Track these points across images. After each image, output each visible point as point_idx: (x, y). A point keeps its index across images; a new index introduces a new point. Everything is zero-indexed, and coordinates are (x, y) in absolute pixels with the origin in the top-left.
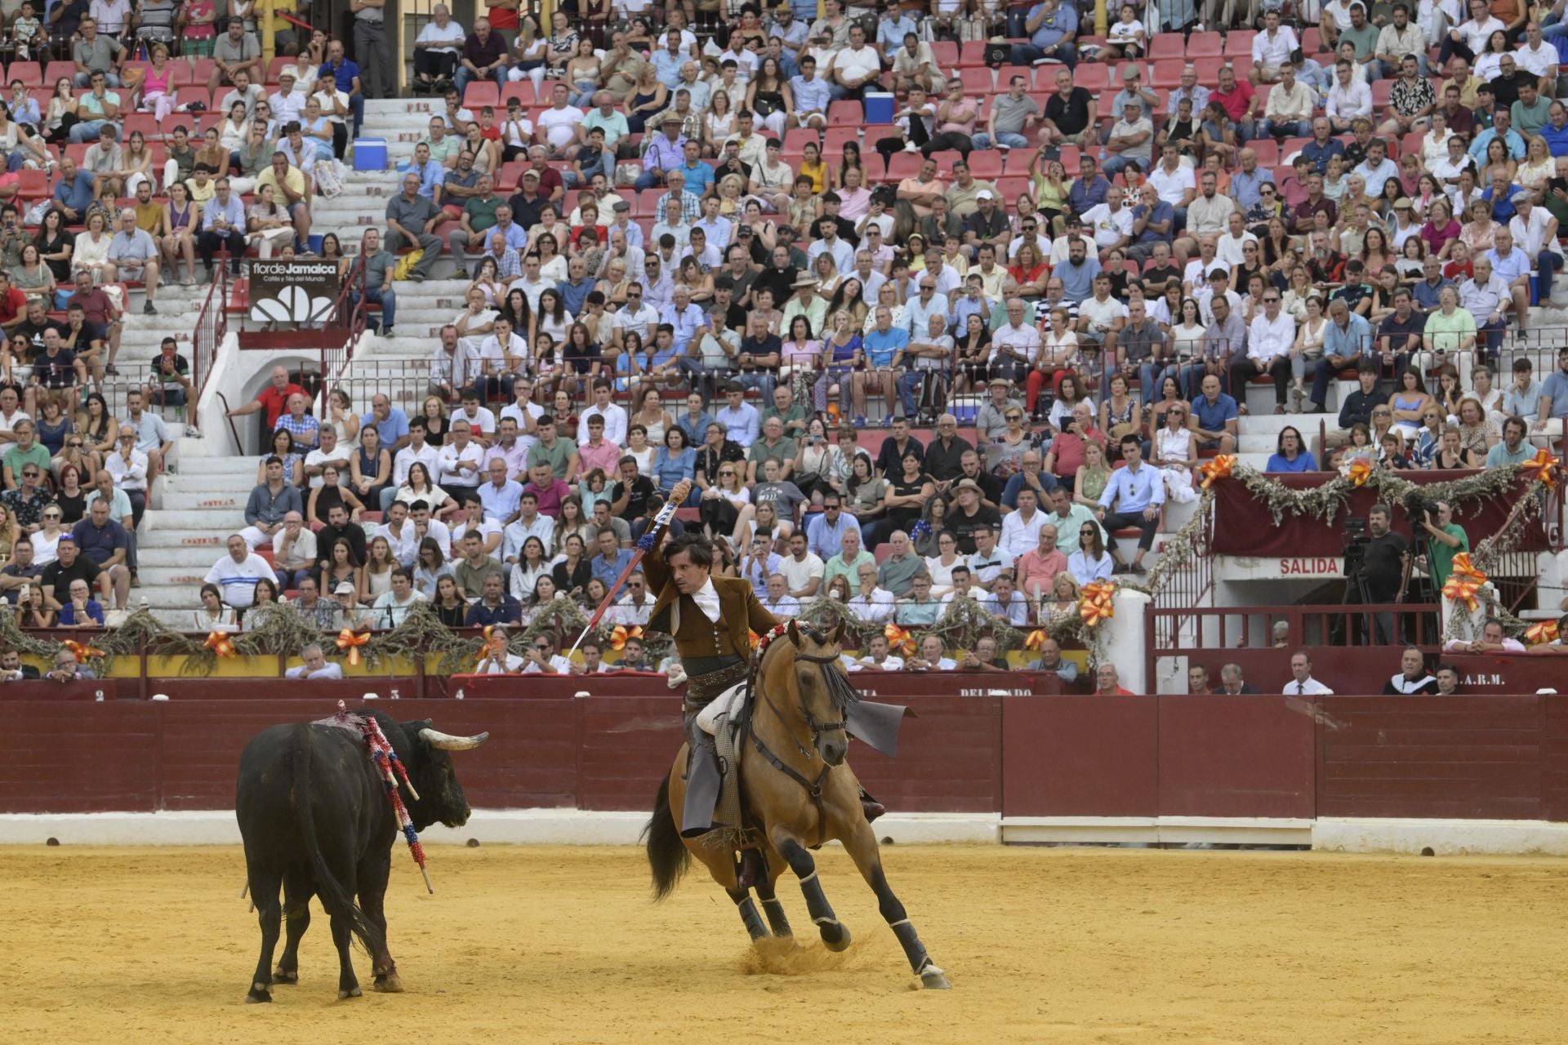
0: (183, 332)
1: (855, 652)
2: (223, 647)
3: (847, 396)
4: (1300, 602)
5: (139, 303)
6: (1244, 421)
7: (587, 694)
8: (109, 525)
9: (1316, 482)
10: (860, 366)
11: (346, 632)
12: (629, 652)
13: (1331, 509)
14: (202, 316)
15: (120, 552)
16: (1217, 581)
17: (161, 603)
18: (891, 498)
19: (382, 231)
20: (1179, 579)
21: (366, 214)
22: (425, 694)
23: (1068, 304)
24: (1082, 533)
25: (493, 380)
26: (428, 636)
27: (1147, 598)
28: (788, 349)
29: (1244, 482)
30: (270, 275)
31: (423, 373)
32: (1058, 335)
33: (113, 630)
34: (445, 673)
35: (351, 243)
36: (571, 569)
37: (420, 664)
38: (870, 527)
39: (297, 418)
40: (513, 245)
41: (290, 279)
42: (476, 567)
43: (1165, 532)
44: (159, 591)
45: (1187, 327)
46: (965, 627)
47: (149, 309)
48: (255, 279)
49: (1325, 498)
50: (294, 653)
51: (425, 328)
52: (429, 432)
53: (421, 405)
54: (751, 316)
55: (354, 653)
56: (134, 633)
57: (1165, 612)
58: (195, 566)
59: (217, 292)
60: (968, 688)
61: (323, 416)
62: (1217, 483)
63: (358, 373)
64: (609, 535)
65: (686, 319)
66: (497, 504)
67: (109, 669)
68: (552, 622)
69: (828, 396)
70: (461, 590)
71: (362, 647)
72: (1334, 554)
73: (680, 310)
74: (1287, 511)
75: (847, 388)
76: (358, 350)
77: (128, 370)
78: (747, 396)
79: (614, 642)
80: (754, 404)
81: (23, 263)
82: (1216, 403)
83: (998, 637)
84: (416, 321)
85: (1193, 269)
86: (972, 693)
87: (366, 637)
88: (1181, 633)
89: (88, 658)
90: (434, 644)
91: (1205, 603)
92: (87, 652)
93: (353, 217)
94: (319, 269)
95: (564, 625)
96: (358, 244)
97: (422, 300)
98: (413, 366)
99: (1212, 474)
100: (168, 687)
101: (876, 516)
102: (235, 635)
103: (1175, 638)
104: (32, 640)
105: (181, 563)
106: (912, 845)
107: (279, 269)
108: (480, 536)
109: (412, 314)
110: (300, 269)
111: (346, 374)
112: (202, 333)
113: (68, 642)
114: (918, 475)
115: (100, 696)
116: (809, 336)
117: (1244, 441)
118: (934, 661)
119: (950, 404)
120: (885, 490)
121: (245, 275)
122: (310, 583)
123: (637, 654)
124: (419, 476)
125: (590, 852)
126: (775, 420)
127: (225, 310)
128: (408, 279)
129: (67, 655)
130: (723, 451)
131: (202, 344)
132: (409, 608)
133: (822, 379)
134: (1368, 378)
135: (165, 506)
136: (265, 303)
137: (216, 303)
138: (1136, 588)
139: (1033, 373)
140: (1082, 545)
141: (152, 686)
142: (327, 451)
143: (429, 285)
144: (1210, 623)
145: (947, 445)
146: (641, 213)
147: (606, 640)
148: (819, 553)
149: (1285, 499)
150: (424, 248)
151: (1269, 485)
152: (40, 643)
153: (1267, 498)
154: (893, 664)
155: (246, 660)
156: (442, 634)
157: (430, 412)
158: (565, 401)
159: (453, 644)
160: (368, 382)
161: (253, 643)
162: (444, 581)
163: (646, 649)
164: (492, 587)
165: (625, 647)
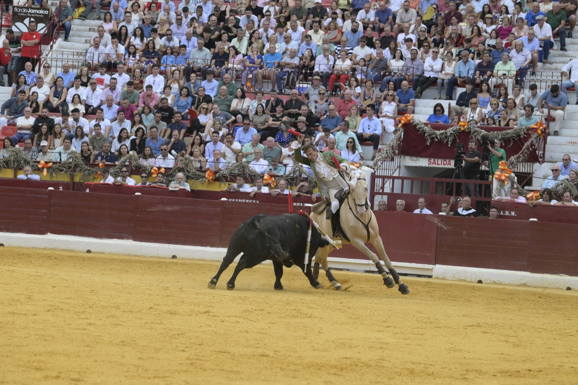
1: (251, 185)
3: (255, 80)
4: (435, 176)
6: (417, 101)
7: (140, 194)
9: (446, 128)
10: (261, 68)
11: (42, 162)
12: (158, 178)
13: (451, 139)
16: (401, 166)
18: (271, 121)
20: (387, 164)
22: (73, 189)
23: (349, 48)
24: (348, 142)
25: (110, 63)
26: (76, 166)
27: (373, 171)
29: (416, 126)
30: (21, 12)
31: (81, 58)
32: (344, 61)
34: (82, 181)
36: (138, 141)
37: (72, 177)
39: (29, 73)
40: (122, 7)
41: (29, 15)
42: (98, 139)
43: (382, 144)
45: (398, 61)
46: (297, 177)
48: (15, 13)
49: (448, 134)
50: (21, 169)
51: (83, 39)
52: (82, 82)
53: (79, 70)
54: (218, 44)
55: (45, 170)
57: (379, 177)
60: (296, 202)
61: (39, 72)
62: (404, 125)
63: (54, 56)
64: (155, 130)
65: (191, 43)
66: (109, 114)
68: (127, 163)
69: (247, 79)
70: (91, 147)
71: (49, 168)
72: (450, 158)
73: (189, 39)
74: (432, 139)
75: (255, 76)
76: (55, 47)
78: (215, 77)
79: (152, 173)
80: (217, 80)
82: (407, 92)
83: (310, 182)
84: (79, 36)
85: (401, 37)
86: (298, 204)
87: (51, 164)
88: (385, 186)
90: (78, 169)
91: (396, 174)
94: (41, 12)
95: (132, 165)
96: (58, 3)
97: (82, 28)
98: (77, 54)
99: (403, 122)
101: (263, 129)
103: (383, 188)
107: (25, 10)
108: (100, 126)
109: (78, 33)
110: (33, 11)
111: (49, 56)
114: (282, 114)
117: (417, 109)
118: (283, 191)
119: (297, 85)
120: (269, 119)
121: (11, 12)
122: (29, 141)
123: (162, 179)
124: (77, 99)
125: (137, 258)
126: (224, 87)
128: (79, 19)
130: (203, 98)
132: (69, 154)
133: (246, 72)
134: (469, 87)
136: (18, 24)
138: (368, 166)
139: (333, 76)
140: (347, 147)
142: (40, 87)
143: (87, 21)
144: (398, 182)
145: (294, 103)
148: (240, 142)
149: (432, 134)
150: (85, 6)
151: (426, 128)
153: (425, 133)
154: (265, 190)
156: (82, 165)
157: (83, 73)
158: (139, 73)
159: (86, 170)
160: (58, 60)
161: (4, 163)
162: (84, 144)
163: (165, 177)
164: (107, 147)
165: (157, 176)
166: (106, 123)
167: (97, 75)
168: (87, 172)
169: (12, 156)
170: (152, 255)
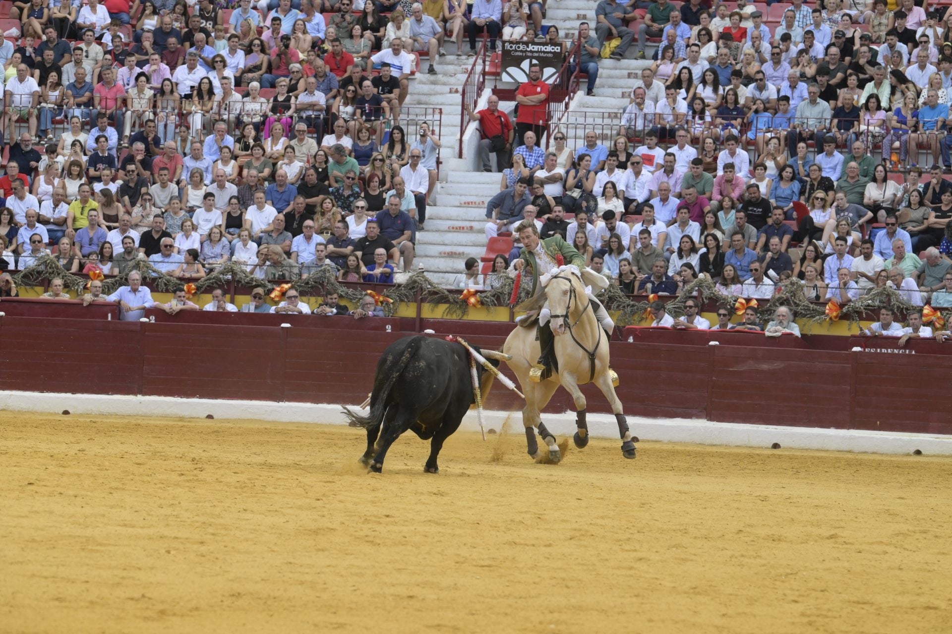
0: (455, 87)
1: (903, 324)
2: (472, 300)
3: (905, 150)
5: (426, 66)
7: (717, 343)
8: (401, 215)
12: (747, 317)
14: (469, 76)
15: (407, 233)
17: (432, 269)
18: (932, 218)
19: (593, 25)
21: (582, 12)
25: (663, 129)
26: (611, 299)
28: (864, 116)
30: (516, 51)
31: (616, 122)
33: (399, 285)
34: (621, 325)
35: (572, 32)
36: (711, 257)
38: (916, 239)
39: (530, 148)
40: (682, 37)
41: (530, 54)
42: (646, 254)
44: (431, 260)
47: (431, 71)
48: (506, 53)
51: (619, 92)
52: (619, 161)
53: (613, 143)
54: (842, 93)
56: (413, 288)
58: (456, 245)
59: (480, 61)
61: (547, 147)
63: (572, 120)
64: (739, 237)
65: (797, 93)
66: (663, 213)
67: (396, 311)
68: (695, 293)
69: (892, 149)
70: (635, 268)
73: (793, 87)
75: (905, 145)
76: (573, 105)
77: (417, 111)
78: (837, 147)
79: (737, 309)
80: (841, 153)
81: (351, 37)
84: (612, 87)
89: (382, 303)
90: (615, 304)
92: (381, 299)
93: (573, 14)
94: (549, 48)
95: (704, 296)
96: (576, 33)
97: (617, 72)
98: (609, 117)
100: (435, 325)
101: (920, 232)
102: (481, 292)
104: (345, 289)
105: (447, 242)
106: (934, 456)
107: (522, 47)
108: (649, 233)
109: (611, 81)
110: (536, 48)
111: (564, 120)
112: (468, 88)
113: (369, 292)
115: (389, 329)
116: (879, 108)
120: (929, 214)
121: (499, 50)
123: (752, 318)
124: (610, 190)
125: (714, 449)
126: (853, 164)
127: (484, 73)
128: (611, 58)
129: (369, 299)
131: (467, 96)
133: (889, 137)
135: (438, 204)
136: (512, 70)
137: (479, 68)
141: (423, 323)
142: (549, 171)
143: (625, 62)
146: (770, 19)
147: (732, 308)
148: (882, 254)
150: (621, 37)
152: (350, 291)
154: (926, 332)
155: (488, 310)
156: (620, 298)
157: (618, 148)
158: (711, 145)
159: (628, 305)
160: (578, 126)
161: (493, 298)
162: (623, 263)
163: (759, 315)
164: (659, 268)
165: (745, 313)
166: (658, 228)
167: (642, 150)
168: (629, 309)
169: (505, 285)
170: (738, 444)
